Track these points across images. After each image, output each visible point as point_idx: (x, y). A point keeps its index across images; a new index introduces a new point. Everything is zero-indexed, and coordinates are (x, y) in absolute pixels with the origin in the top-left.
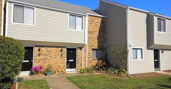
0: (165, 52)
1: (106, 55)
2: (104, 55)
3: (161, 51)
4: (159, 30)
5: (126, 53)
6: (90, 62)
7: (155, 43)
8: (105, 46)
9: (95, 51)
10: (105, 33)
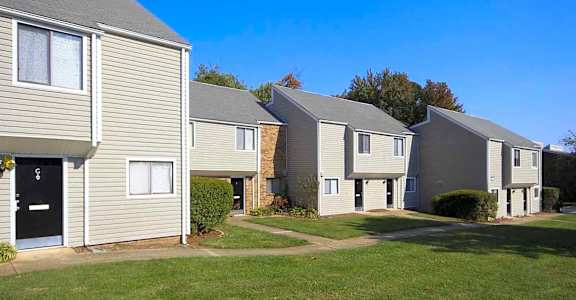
0: (371, 182)
1: (287, 187)
2: (283, 188)
3: (365, 181)
4: (361, 150)
5: (316, 185)
6: (263, 199)
7: (355, 171)
8: (284, 172)
9: (269, 181)
10: (284, 151)
